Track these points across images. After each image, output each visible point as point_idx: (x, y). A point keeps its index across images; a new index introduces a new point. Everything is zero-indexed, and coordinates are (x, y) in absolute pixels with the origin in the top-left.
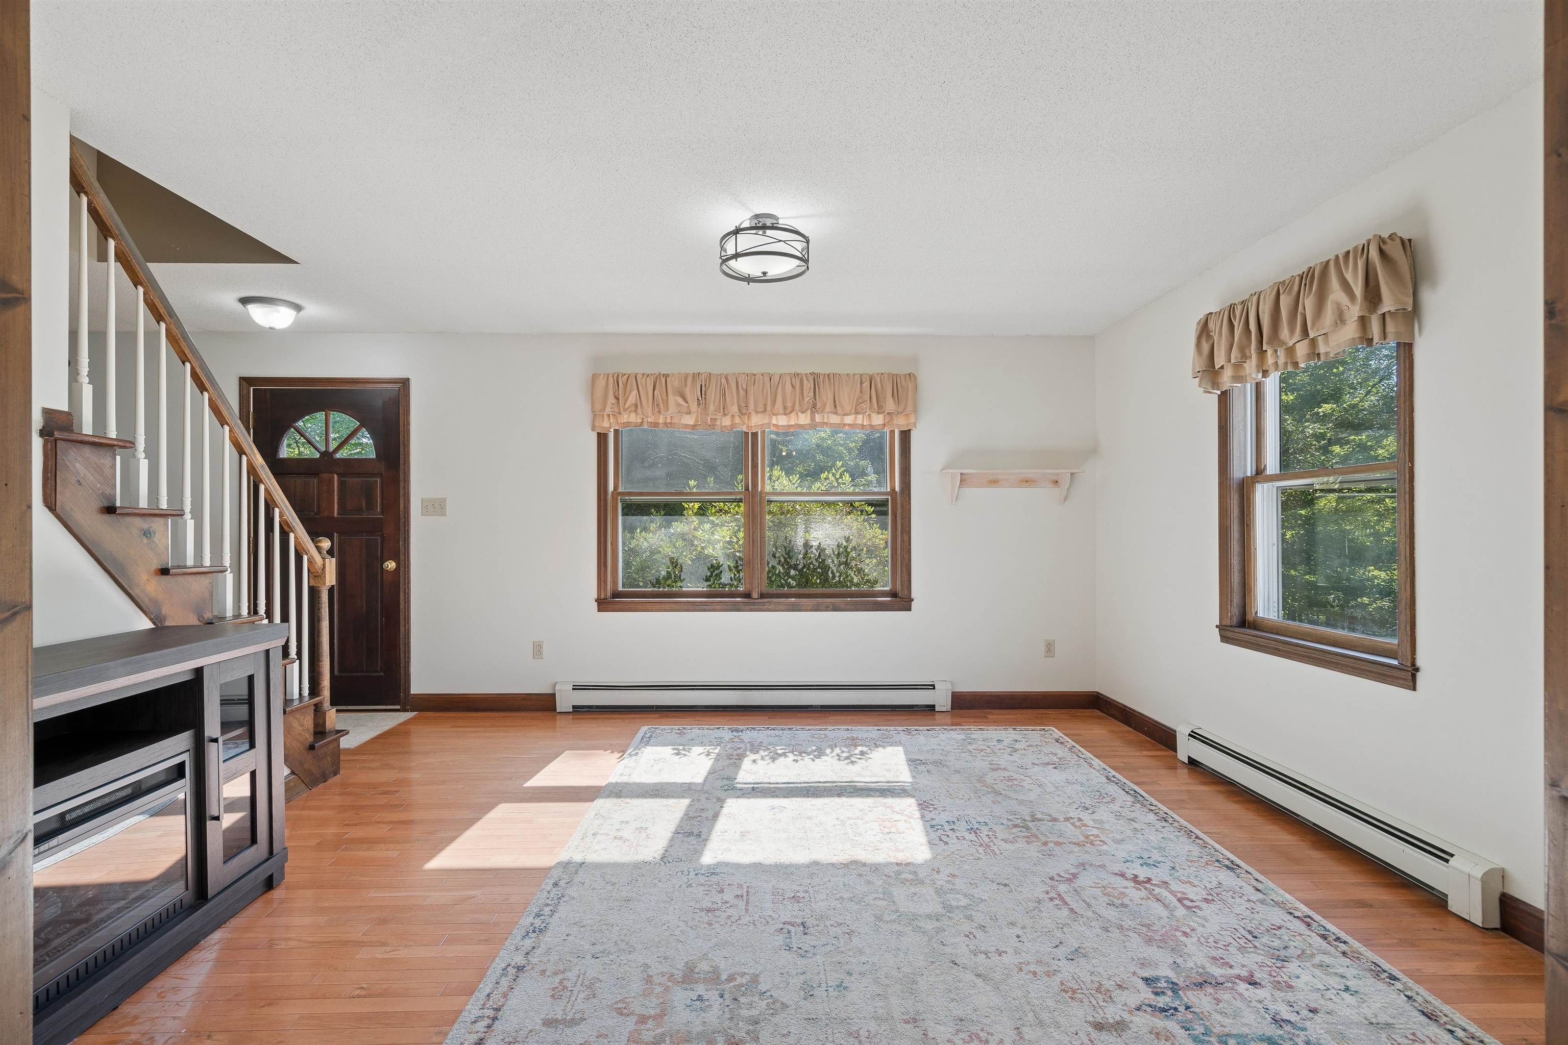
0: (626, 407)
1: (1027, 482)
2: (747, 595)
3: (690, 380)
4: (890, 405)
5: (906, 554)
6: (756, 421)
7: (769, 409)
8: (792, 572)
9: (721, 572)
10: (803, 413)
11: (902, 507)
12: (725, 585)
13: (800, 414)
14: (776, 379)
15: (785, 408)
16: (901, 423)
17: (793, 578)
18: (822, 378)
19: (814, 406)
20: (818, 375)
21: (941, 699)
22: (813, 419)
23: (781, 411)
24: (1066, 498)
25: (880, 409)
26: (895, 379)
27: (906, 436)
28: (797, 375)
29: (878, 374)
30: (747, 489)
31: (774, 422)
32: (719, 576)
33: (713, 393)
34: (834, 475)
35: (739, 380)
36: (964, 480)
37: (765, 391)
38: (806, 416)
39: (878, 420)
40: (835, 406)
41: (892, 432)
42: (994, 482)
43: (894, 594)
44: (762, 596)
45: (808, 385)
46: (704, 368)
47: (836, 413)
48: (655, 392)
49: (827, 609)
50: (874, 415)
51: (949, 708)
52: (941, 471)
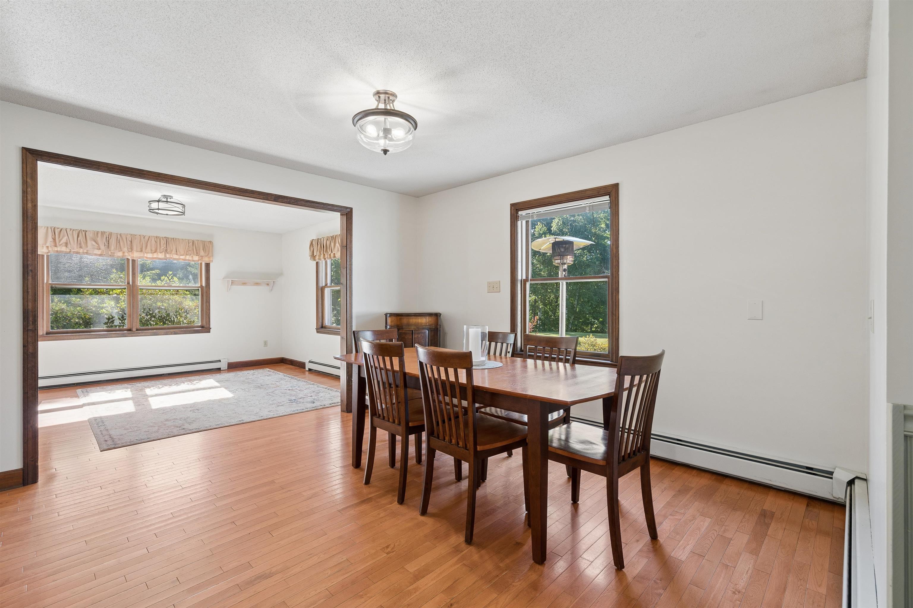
0: (60, 243)
1: (257, 284)
2: (130, 330)
3: (100, 235)
4: (202, 253)
5: (208, 310)
6: (136, 255)
7: (144, 250)
8: (153, 319)
9: (114, 320)
10: (161, 253)
11: (206, 292)
12: (116, 326)
13: (159, 253)
14: (147, 238)
15: (151, 250)
16: (206, 260)
17: (153, 321)
18: (170, 240)
19: (166, 250)
20: (168, 238)
21: (223, 365)
22: (165, 256)
23: (150, 251)
24: (272, 290)
25: (197, 254)
26: (204, 242)
27: (208, 266)
28: (157, 237)
29: (196, 240)
30: (128, 283)
31: (145, 256)
32: (113, 322)
33: (113, 241)
34: (168, 278)
35: (127, 237)
36: (233, 283)
37: (141, 243)
38: (162, 255)
39: (196, 258)
40: (176, 251)
41: (201, 264)
42: (244, 284)
43: (202, 327)
44: (137, 330)
45: (163, 242)
46: (107, 229)
47: (177, 254)
48: (79, 238)
49: (171, 334)
50: (194, 256)
51: (227, 368)
52: (223, 279)
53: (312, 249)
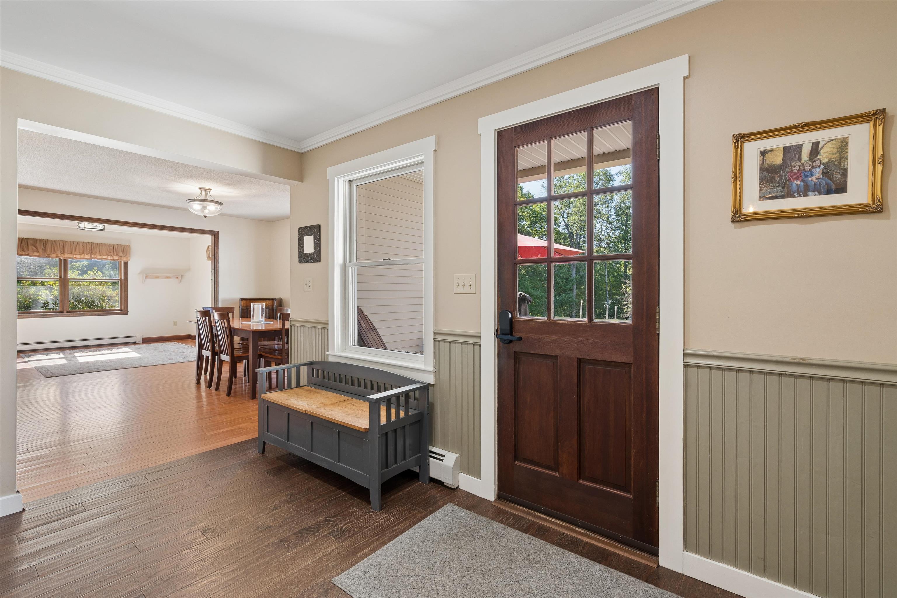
1: (168, 277)
2: (61, 312)
3: (38, 242)
4: (121, 254)
5: (126, 298)
7: (73, 252)
8: (81, 304)
11: (125, 284)
12: (50, 309)
13: (86, 255)
14: (76, 243)
15: (79, 252)
16: (125, 259)
17: (81, 305)
18: (95, 244)
19: (92, 252)
20: (93, 243)
21: (139, 339)
22: (91, 256)
24: (180, 282)
25: (117, 255)
26: (122, 246)
27: (126, 264)
28: (84, 243)
29: (116, 244)
30: (61, 277)
31: (75, 256)
32: (48, 306)
33: (49, 246)
34: (93, 272)
35: (60, 243)
36: (147, 277)
37: (71, 247)
38: (88, 256)
39: (116, 258)
40: (100, 253)
41: (121, 262)
42: (157, 277)
43: (121, 310)
44: (67, 312)
45: (89, 246)
46: (44, 237)
47: (100, 255)
48: (22, 244)
49: (95, 315)
50: (114, 257)
51: (141, 342)
52: (139, 273)
53: (208, 252)
